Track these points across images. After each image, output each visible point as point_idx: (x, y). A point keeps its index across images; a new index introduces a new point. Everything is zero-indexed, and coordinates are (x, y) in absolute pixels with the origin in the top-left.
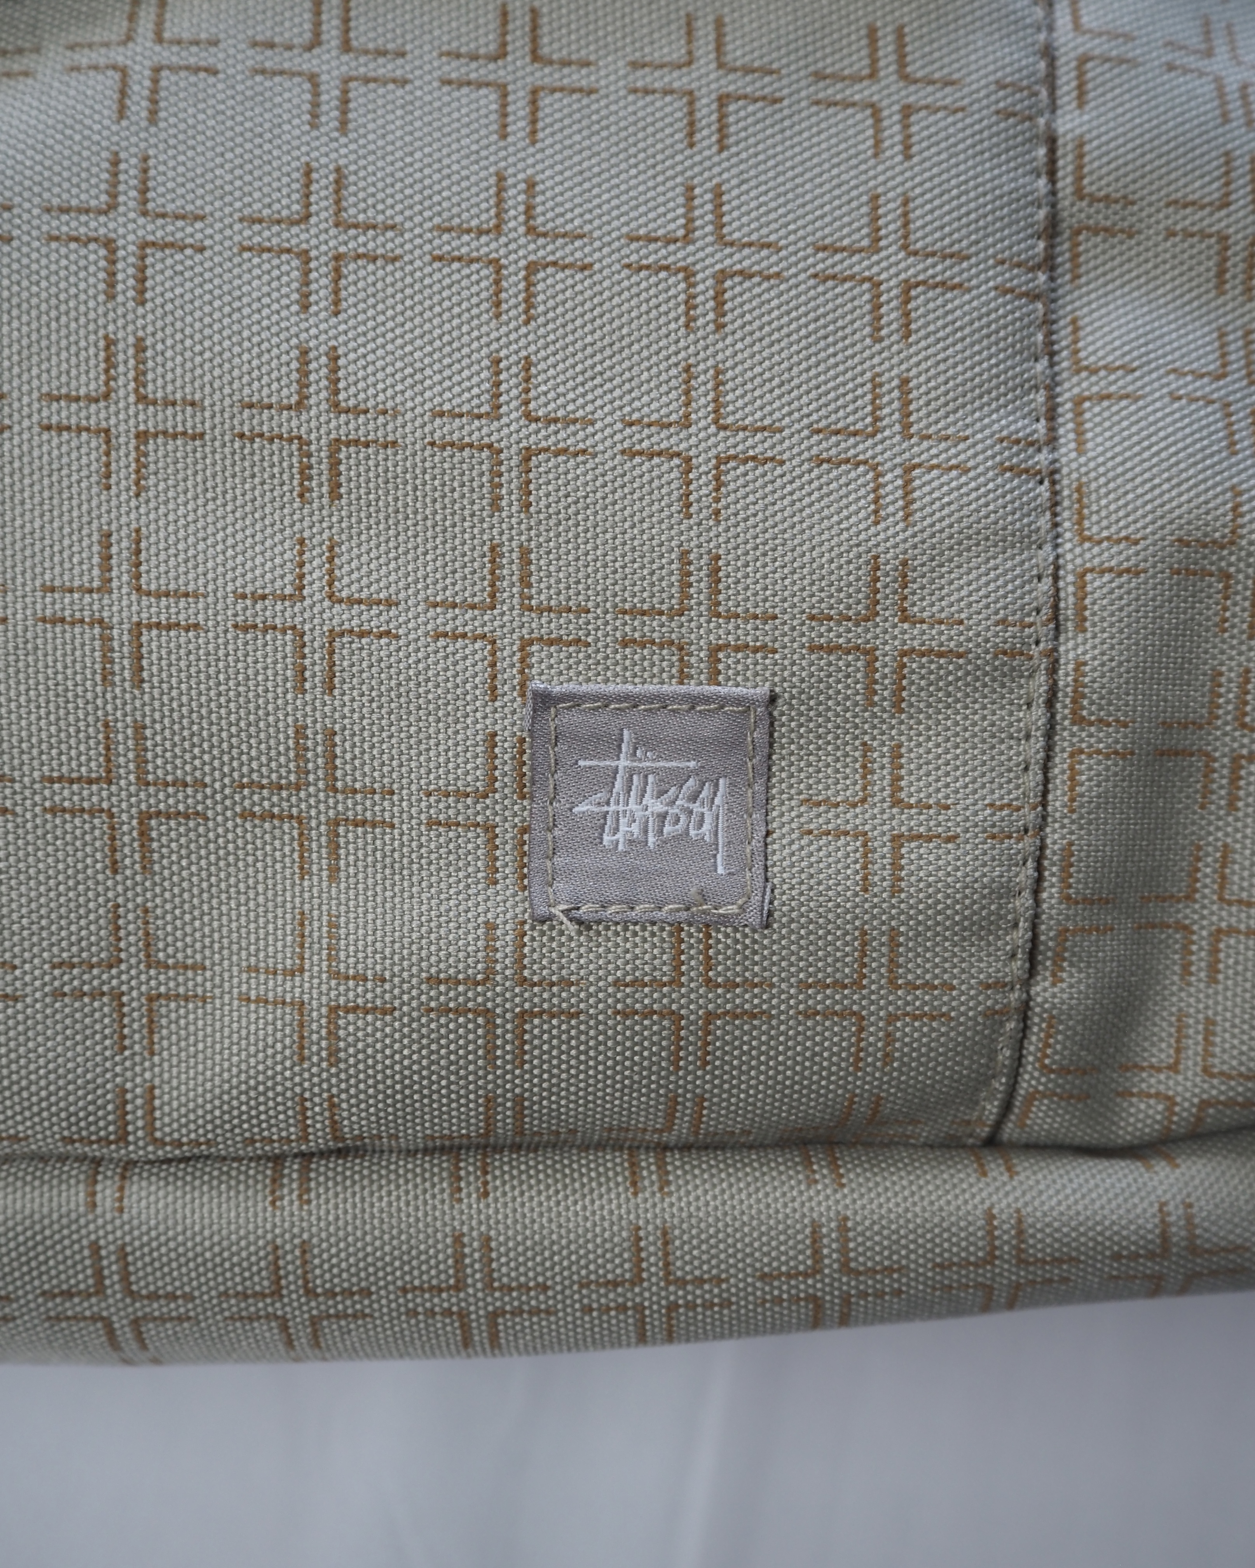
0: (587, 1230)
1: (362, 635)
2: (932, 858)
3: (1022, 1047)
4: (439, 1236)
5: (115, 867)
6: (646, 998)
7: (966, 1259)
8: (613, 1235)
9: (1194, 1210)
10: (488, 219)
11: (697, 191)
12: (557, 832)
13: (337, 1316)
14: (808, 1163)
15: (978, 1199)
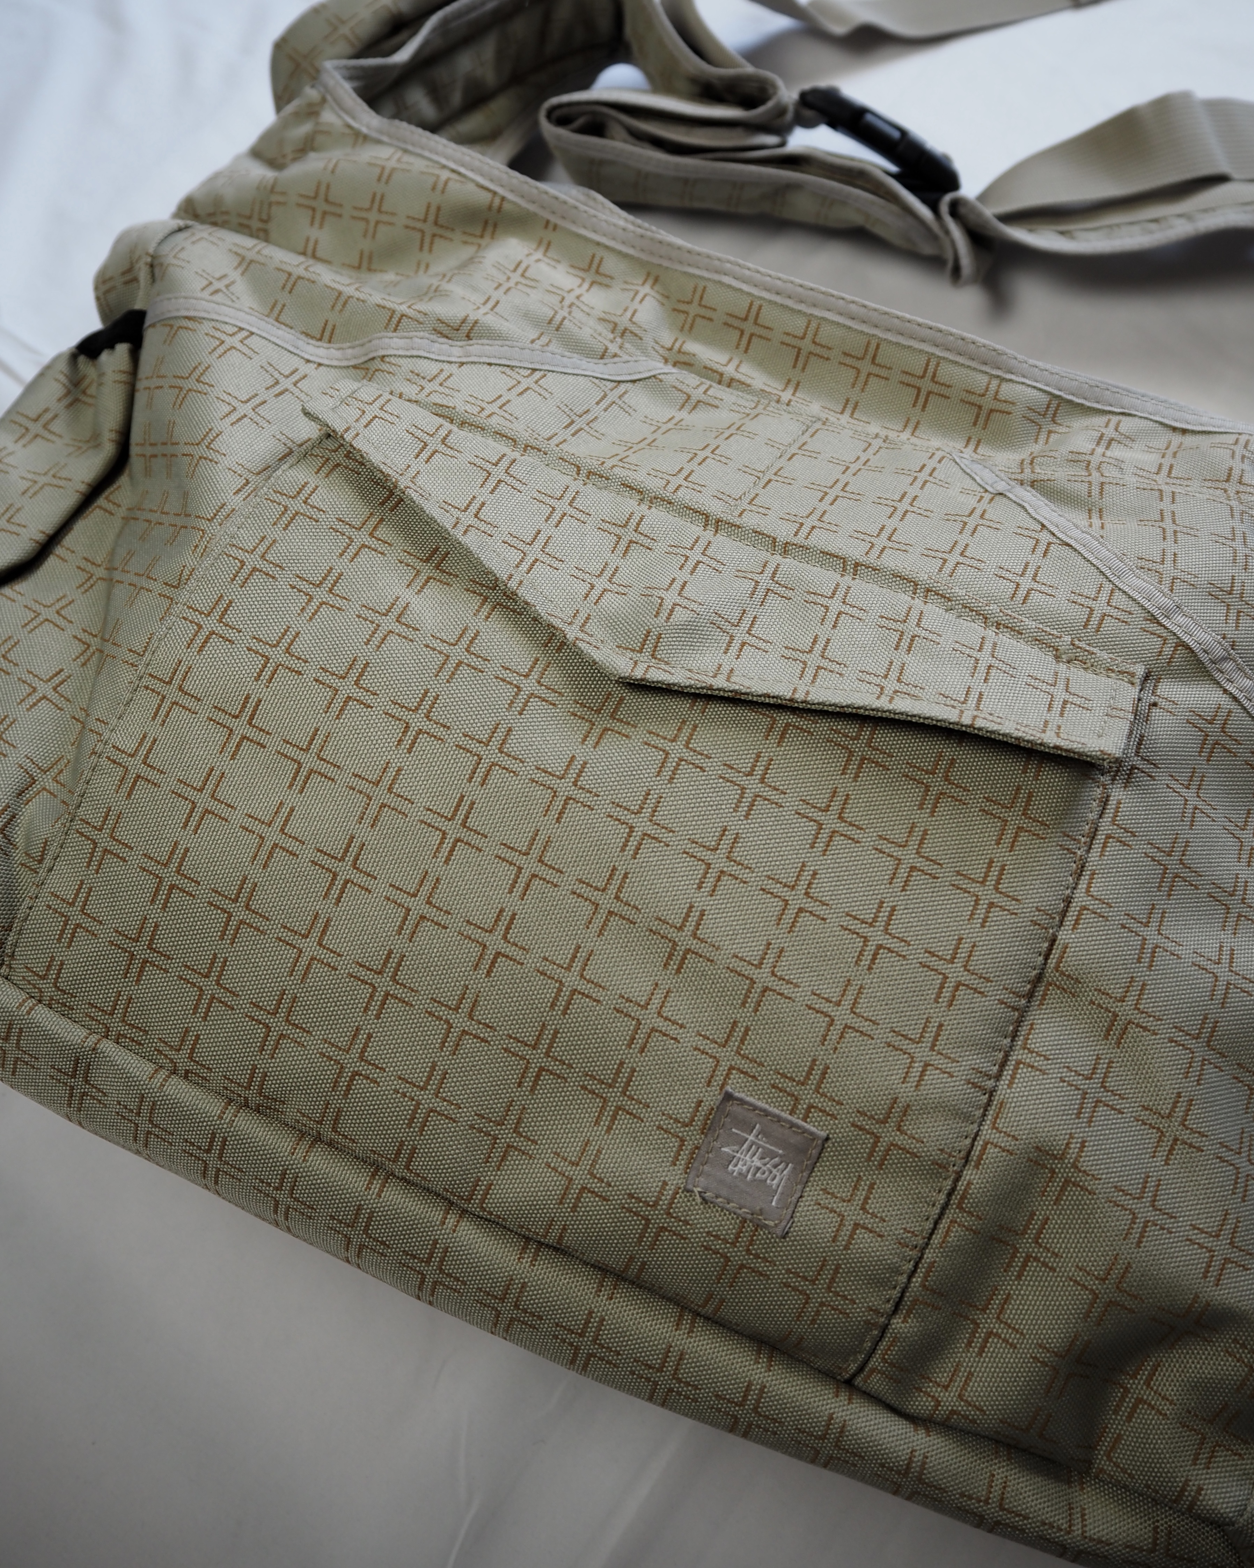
0: (648, 1336)
1: (665, 1035)
2: (869, 1241)
3: (877, 1344)
4: (583, 1308)
5: (520, 1085)
6: (718, 1245)
7: (812, 1432)
8: (659, 1344)
9: (928, 1461)
10: (791, 881)
11: (885, 905)
12: (710, 1155)
13: (523, 1322)
14: (759, 1352)
15: (828, 1407)
